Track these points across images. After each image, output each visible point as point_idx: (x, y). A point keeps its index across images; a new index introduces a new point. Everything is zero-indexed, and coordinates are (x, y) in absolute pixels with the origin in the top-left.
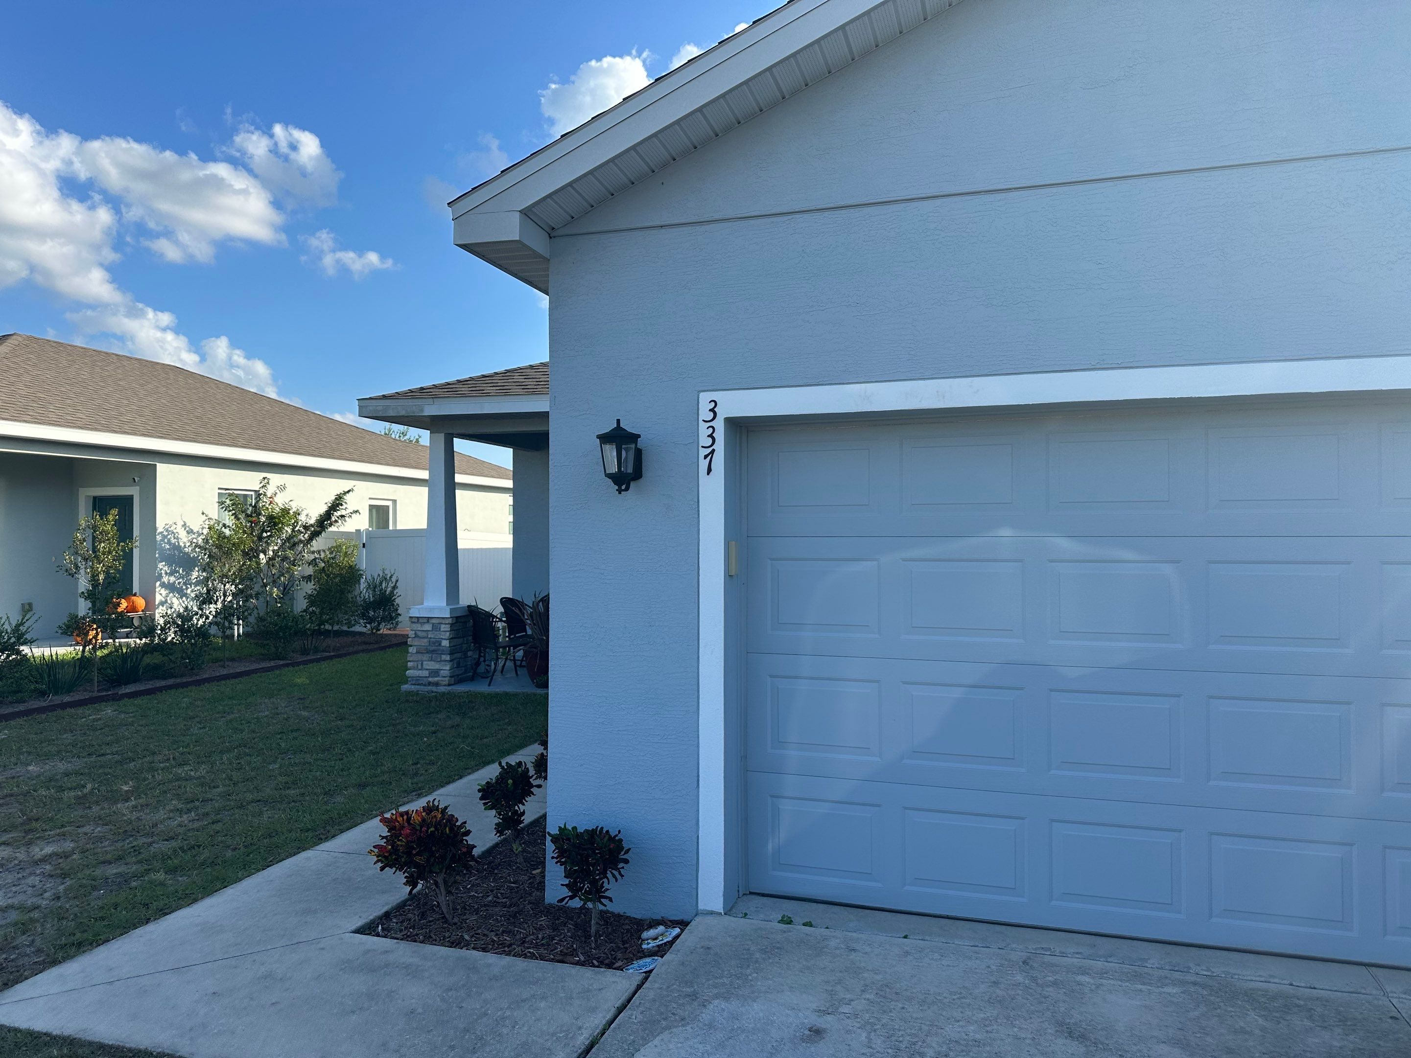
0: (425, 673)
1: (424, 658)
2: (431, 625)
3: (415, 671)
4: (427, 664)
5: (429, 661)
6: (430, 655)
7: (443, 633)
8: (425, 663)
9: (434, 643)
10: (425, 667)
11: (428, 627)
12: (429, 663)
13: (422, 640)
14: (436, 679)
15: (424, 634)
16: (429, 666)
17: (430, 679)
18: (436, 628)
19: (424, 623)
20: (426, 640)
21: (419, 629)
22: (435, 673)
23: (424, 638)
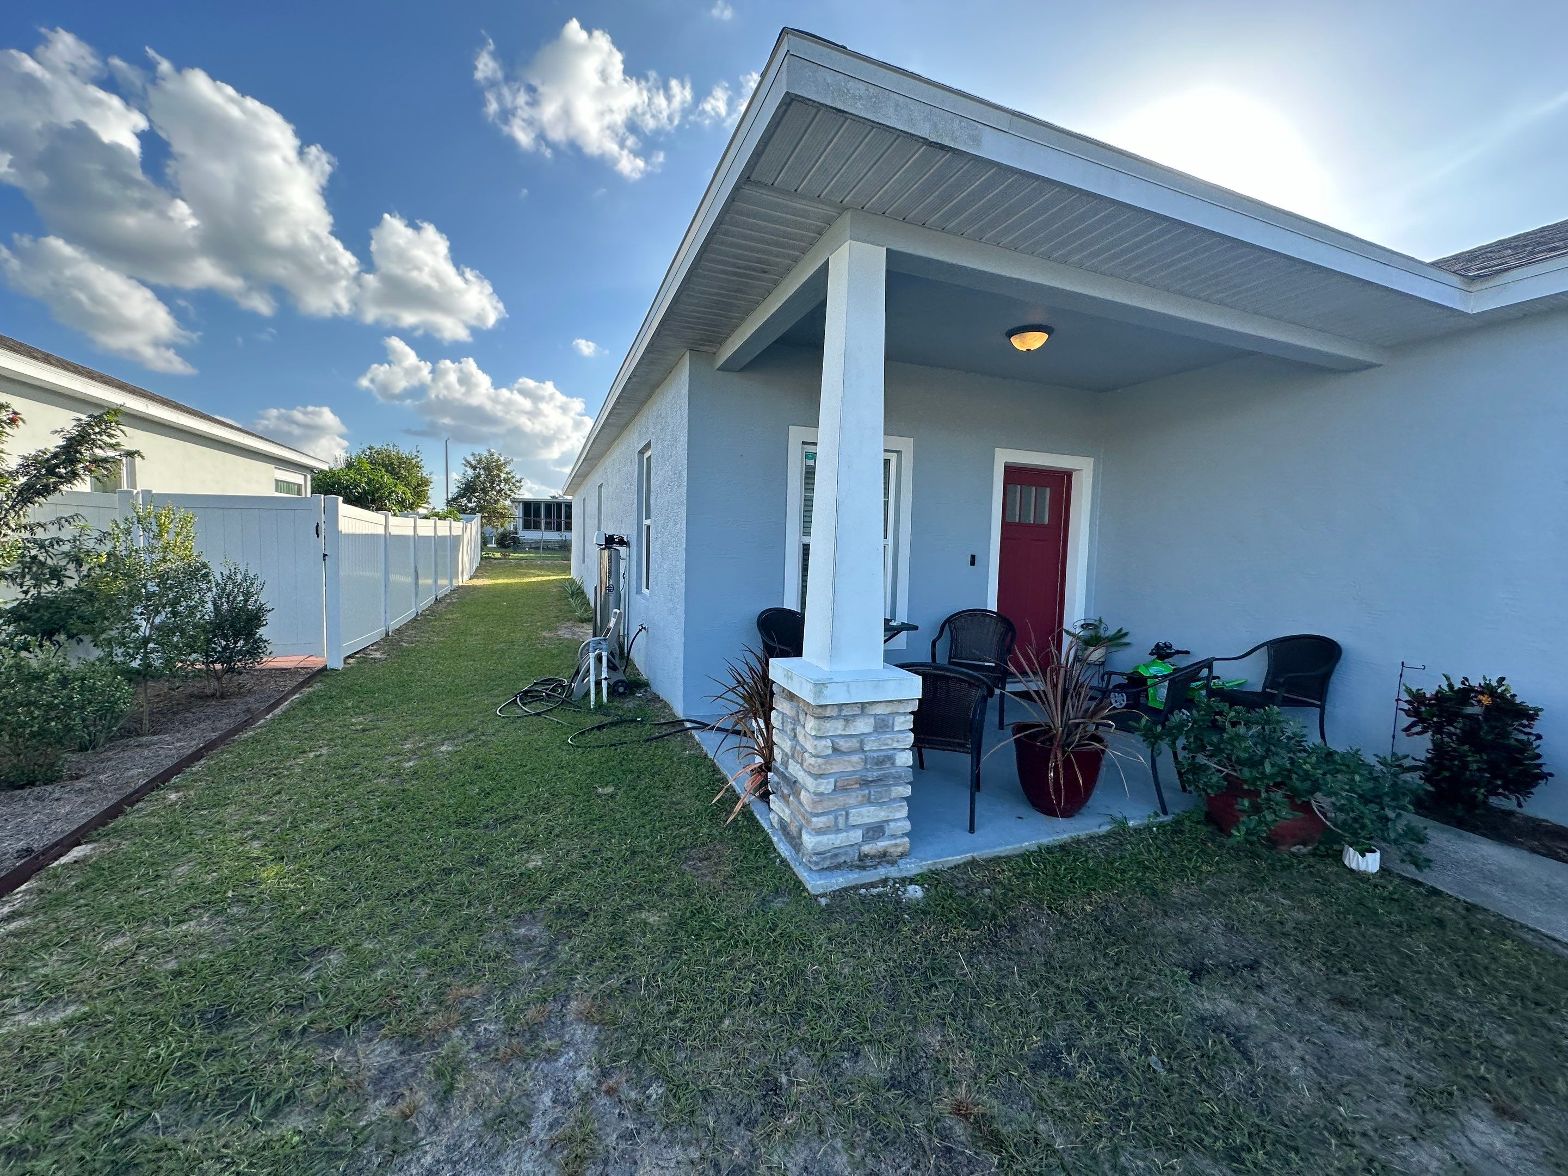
0: (857, 835)
1: (852, 801)
2: (872, 720)
3: (832, 836)
4: (860, 815)
5: (861, 804)
6: (867, 792)
7: (901, 736)
8: (853, 812)
9: (880, 762)
10: (853, 820)
11: (863, 726)
12: (864, 810)
13: (846, 758)
14: (881, 845)
15: (854, 743)
16: (863, 817)
17: (866, 849)
18: (882, 725)
19: (853, 716)
20: (855, 758)
21: (839, 732)
22: (875, 831)
23: (852, 752)
